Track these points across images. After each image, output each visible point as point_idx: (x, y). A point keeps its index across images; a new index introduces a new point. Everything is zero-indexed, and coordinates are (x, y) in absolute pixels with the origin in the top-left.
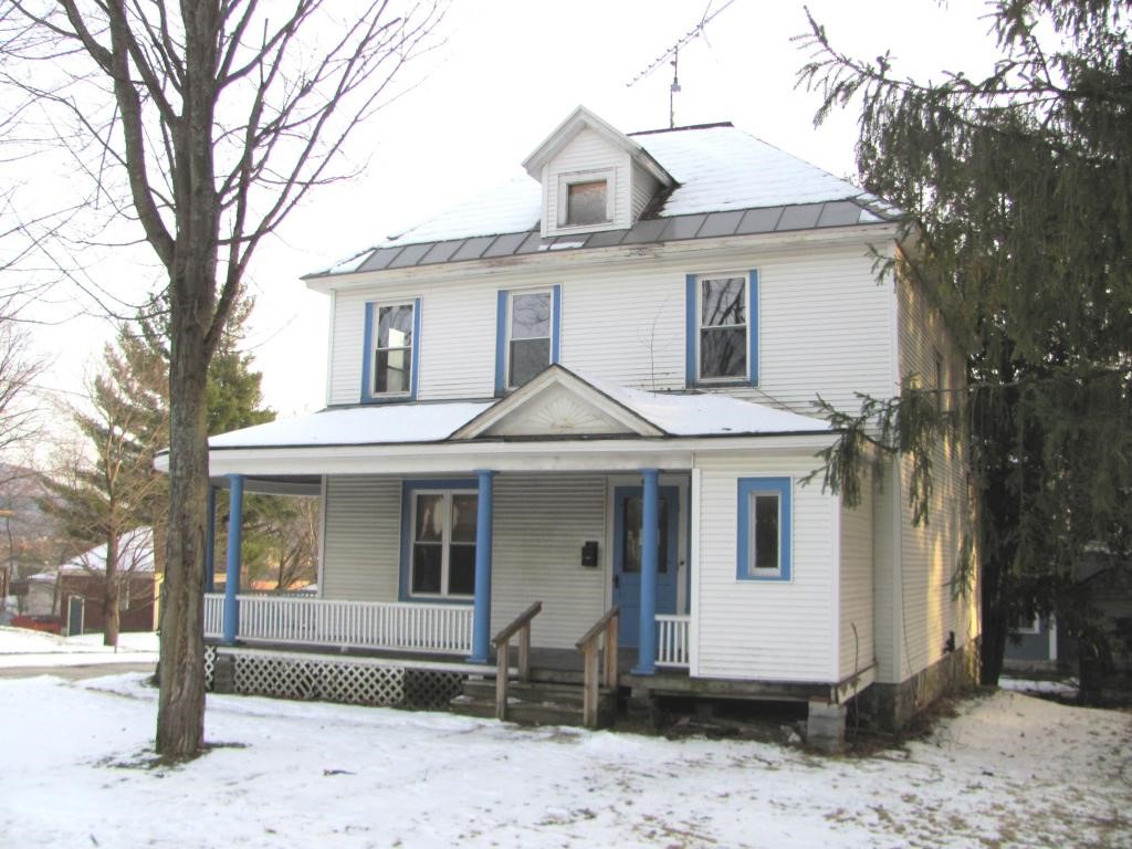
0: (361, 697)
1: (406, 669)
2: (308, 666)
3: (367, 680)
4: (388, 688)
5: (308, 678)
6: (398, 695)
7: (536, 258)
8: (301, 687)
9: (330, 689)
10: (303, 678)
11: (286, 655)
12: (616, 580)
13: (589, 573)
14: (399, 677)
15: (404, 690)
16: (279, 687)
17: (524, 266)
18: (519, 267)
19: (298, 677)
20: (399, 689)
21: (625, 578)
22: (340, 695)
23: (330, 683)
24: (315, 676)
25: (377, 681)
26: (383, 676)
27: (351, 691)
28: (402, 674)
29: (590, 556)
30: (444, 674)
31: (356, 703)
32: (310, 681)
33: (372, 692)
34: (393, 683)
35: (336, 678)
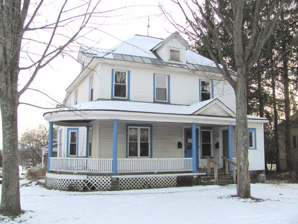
0: (164, 185)
1: (177, 176)
2: (146, 178)
3: (165, 180)
4: (172, 182)
5: (146, 182)
6: (175, 183)
7: (168, 67)
8: (144, 185)
9: (154, 184)
10: (144, 182)
11: (139, 176)
12: (185, 151)
13: (180, 150)
14: (175, 178)
15: (177, 182)
16: (136, 186)
17: (165, 69)
18: (163, 69)
19: (143, 182)
20: (175, 182)
21: (188, 151)
22: (157, 186)
23: (154, 183)
24: (149, 181)
25: (169, 180)
26: (170, 179)
27: (161, 184)
28: (176, 177)
29: (180, 145)
30: (187, 176)
31: (162, 187)
32: (147, 183)
33: (167, 184)
34: (173, 180)
35: (156, 181)
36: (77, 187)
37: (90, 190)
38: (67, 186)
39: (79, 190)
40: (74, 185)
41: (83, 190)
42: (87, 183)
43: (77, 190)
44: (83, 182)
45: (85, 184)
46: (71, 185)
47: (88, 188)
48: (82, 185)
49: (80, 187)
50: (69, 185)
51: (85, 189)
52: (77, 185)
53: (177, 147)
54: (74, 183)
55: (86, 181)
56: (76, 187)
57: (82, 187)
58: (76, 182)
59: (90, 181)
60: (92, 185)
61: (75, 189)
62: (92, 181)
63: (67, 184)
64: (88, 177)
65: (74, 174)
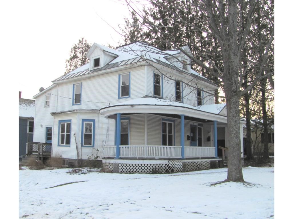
0: (205, 168)
2: (197, 162)
3: (205, 163)
6: (209, 166)
8: (196, 167)
9: (201, 167)
11: (194, 160)
16: (193, 168)
19: (196, 165)
24: (198, 164)
26: (207, 163)
28: (210, 162)
29: (189, 138)
33: (206, 166)
34: (209, 164)
35: (201, 164)
36: (161, 170)
37: (171, 172)
38: (151, 170)
39: (163, 172)
40: (158, 169)
41: (165, 172)
42: (168, 167)
43: (161, 173)
44: (165, 166)
45: (167, 167)
46: (155, 169)
47: (169, 170)
48: (164, 168)
49: (163, 170)
50: (153, 169)
51: (167, 172)
52: (160, 168)
53: (187, 139)
54: (158, 167)
55: (168, 164)
56: (159, 171)
57: (164, 170)
58: (159, 166)
59: (170, 165)
60: (171, 168)
61: (159, 172)
62: (171, 165)
63: (151, 168)
64: (169, 162)
65: (156, 159)
